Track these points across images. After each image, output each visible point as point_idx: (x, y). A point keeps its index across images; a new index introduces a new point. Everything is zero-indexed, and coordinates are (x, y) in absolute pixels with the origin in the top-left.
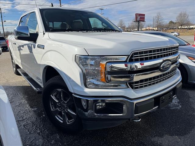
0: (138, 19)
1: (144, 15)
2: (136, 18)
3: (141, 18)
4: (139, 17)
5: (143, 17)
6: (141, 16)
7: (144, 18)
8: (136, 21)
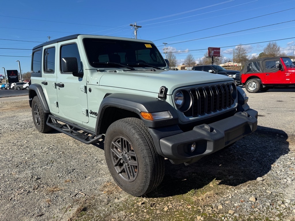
0: (212, 54)
1: (219, 49)
2: (209, 53)
3: (215, 53)
4: (213, 52)
5: (217, 51)
6: (216, 51)
7: (219, 53)
8: (210, 56)
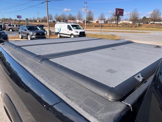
0: (118, 13)
6: (120, 11)
8: (116, 15)
